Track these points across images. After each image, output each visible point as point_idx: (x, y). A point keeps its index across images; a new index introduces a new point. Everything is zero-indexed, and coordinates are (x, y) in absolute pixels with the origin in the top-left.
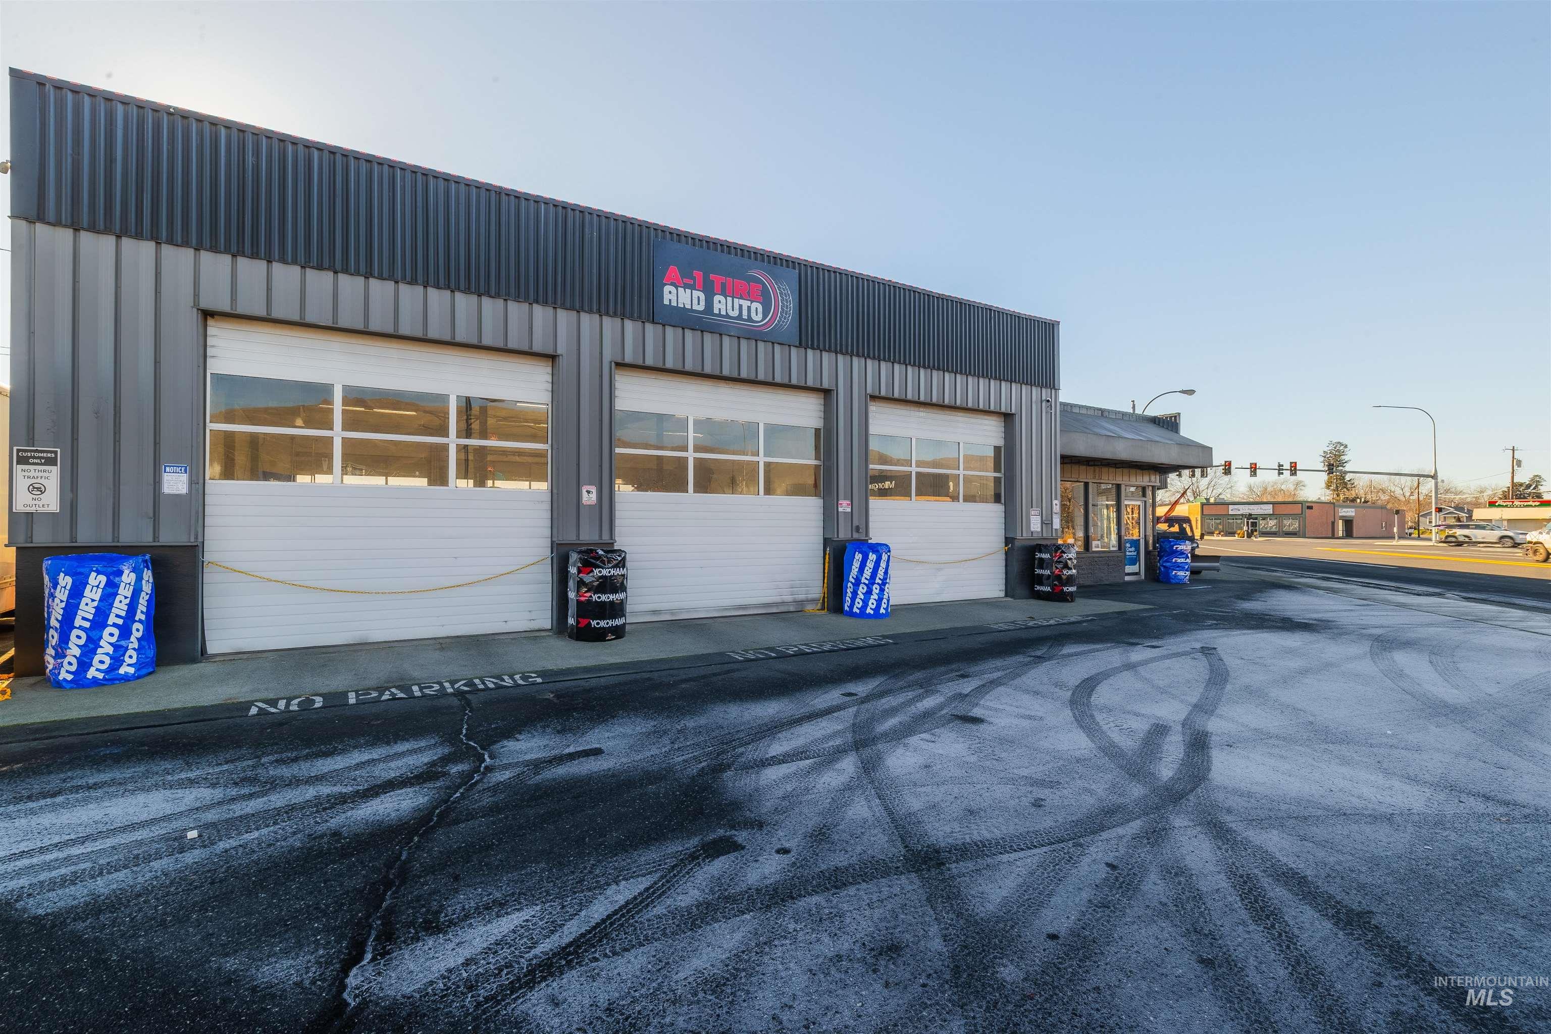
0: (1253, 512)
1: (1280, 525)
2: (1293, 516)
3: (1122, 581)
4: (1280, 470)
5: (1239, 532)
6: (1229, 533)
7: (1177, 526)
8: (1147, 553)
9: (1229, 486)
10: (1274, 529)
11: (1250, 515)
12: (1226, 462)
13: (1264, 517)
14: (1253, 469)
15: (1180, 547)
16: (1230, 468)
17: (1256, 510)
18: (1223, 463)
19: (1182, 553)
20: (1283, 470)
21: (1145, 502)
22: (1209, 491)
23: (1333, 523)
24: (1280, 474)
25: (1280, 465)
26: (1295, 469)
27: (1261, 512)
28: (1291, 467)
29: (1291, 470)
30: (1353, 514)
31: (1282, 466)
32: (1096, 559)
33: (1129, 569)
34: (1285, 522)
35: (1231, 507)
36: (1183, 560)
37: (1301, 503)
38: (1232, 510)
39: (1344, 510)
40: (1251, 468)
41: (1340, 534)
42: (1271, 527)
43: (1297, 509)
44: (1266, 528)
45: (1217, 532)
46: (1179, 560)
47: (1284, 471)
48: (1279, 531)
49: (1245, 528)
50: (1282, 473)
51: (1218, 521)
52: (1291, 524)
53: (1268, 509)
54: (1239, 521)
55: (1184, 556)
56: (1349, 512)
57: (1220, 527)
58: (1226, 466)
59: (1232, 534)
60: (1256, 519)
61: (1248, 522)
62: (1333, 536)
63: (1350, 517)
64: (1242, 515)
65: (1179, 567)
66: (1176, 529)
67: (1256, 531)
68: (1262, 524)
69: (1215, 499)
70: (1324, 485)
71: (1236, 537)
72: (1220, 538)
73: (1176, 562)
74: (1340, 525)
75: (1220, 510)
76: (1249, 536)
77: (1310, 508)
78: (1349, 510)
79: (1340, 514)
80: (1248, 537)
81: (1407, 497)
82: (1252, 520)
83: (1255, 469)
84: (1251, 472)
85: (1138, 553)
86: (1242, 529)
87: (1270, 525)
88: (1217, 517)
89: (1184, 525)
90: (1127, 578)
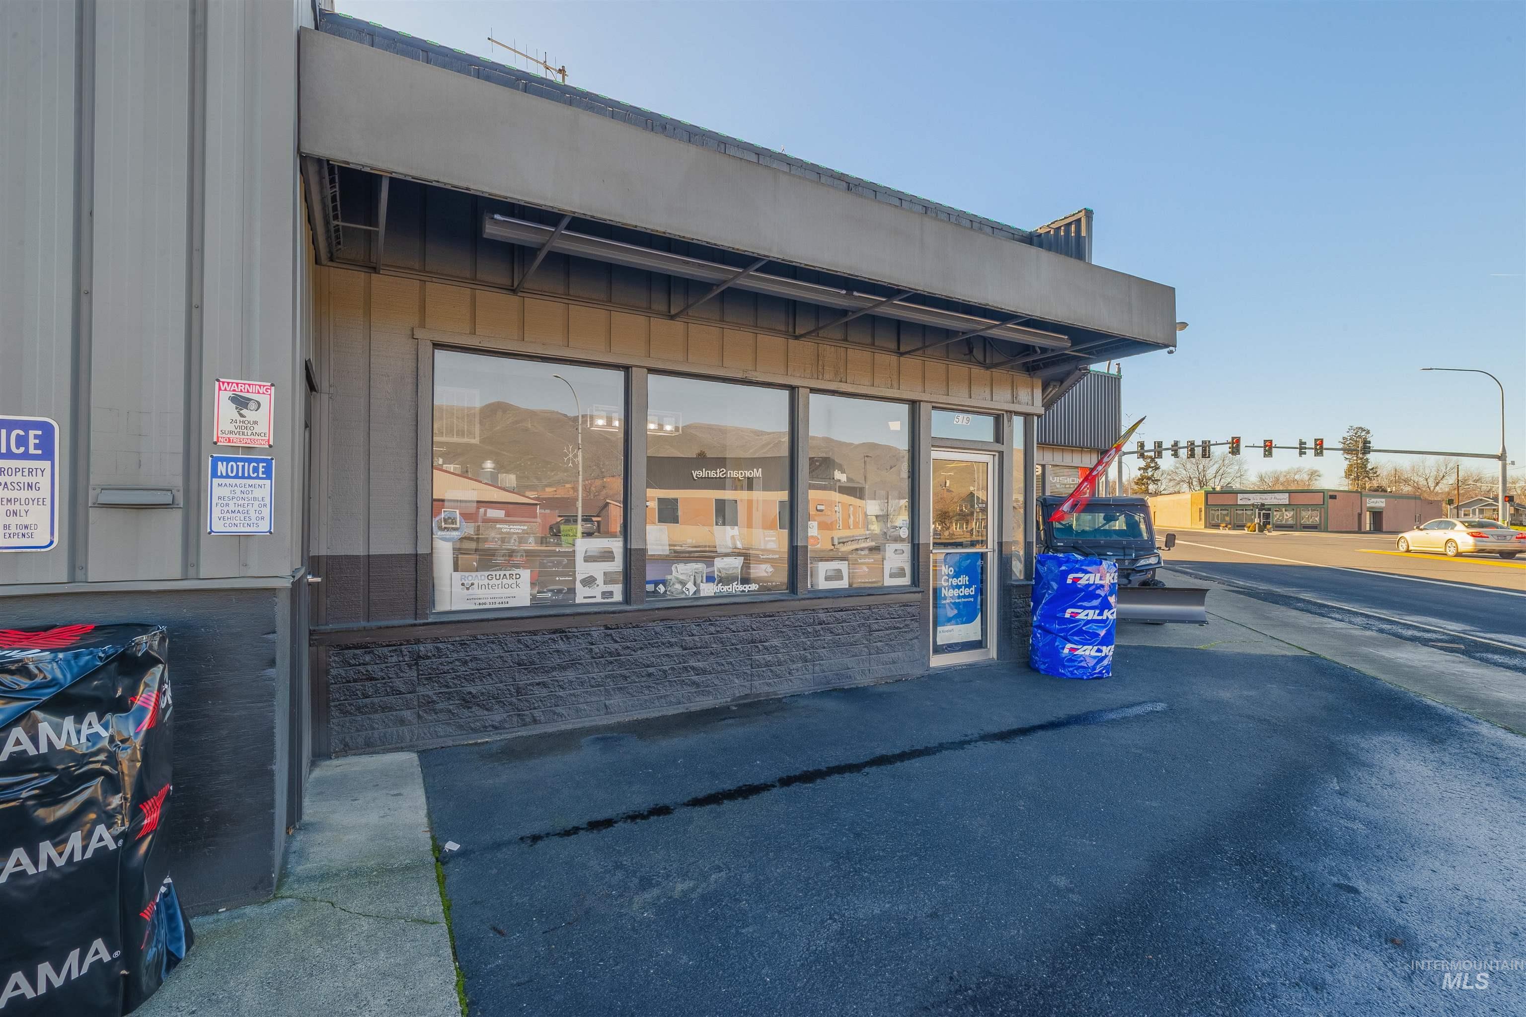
0: (1266, 502)
1: (1296, 517)
2: (1314, 507)
3: (918, 672)
4: (1302, 449)
5: (1249, 524)
6: (1238, 526)
7: (1122, 518)
8: (1006, 589)
9: (1239, 475)
10: (1291, 522)
11: (1263, 505)
12: (1233, 438)
13: (1279, 507)
14: (1268, 448)
15: (1085, 579)
16: (1238, 446)
17: (1269, 499)
18: (1230, 440)
19: (1090, 593)
20: (1306, 448)
21: (1001, 454)
22: (1217, 480)
23: (1360, 515)
24: (1301, 454)
25: (1302, 443)
26: (1321, 448)
27: (1275, 502)
28: (1316, 445)
29: (1316, 449)
30: (1383, 505)
31: (1305, 443)
32: (822, 616)
33: (950, 633)
34: (1303, 513)
35: (1240, 496)
36: (1092, 615)
37: (1322, 492)
38: (1241, 500)
39: (1373, 500)
40: (1265, 446)
41: (1368, 529)
42: (1287, 520)
43: (1318, 499)
44: (1281, 521)
45: (1224, 525)
46: (1082, 615)
47: (1306, 450)
48: (1296, 524)
49: (1257, 520)
50: (1305, 453)
51: (1225, 512)
52: (1310, 517)
53: (1284, 499)
54: (1249, 512)
55: (1096, 603)
56: (1379, 503)
57: (1228, 519)
58: (1233, 443)
59: (1241, 527)
60: (1269, 509)
61: (1259, 514)
62: (1360, 531)
63: (1380, 508)
64: (1253, 505)
65: (1080, 632)
66: (1120, 524)
67: (1269, 523)
68: (1276, 516)
69: (1222, 487)
70: (1343, 474)
71: (1246, 532)
72: (1227, 532)
73: (1073, 620)
74: (1367, 518)
75: (1227, 500)
76: (1261, 530)
77: (1333, 497)
78: (1378, 500)
79: (1368, 505)
80: (1259, 531)
81: (1432, 488)
82: (1264, 511)
83: (1271, 447)
84: (1265, 451)
85: (982, 591)
86: (1252, 521)
87: (1285, 517)
88: (1224, 507)
89: (1137, 518)
90: (937, 661)
